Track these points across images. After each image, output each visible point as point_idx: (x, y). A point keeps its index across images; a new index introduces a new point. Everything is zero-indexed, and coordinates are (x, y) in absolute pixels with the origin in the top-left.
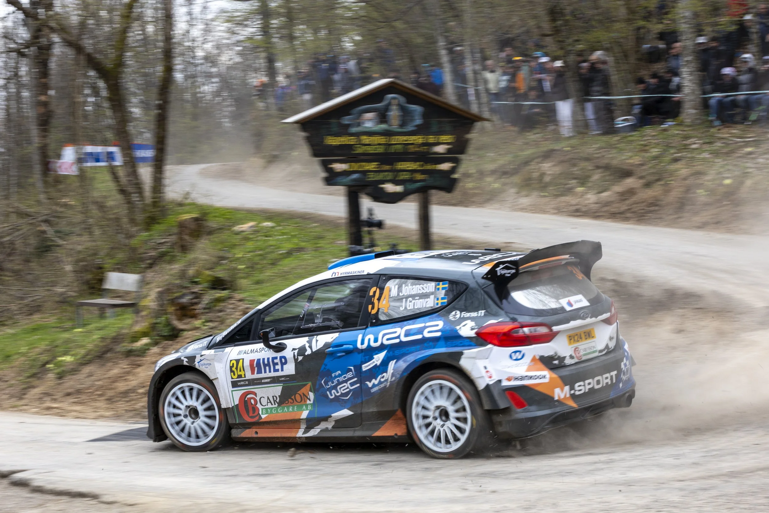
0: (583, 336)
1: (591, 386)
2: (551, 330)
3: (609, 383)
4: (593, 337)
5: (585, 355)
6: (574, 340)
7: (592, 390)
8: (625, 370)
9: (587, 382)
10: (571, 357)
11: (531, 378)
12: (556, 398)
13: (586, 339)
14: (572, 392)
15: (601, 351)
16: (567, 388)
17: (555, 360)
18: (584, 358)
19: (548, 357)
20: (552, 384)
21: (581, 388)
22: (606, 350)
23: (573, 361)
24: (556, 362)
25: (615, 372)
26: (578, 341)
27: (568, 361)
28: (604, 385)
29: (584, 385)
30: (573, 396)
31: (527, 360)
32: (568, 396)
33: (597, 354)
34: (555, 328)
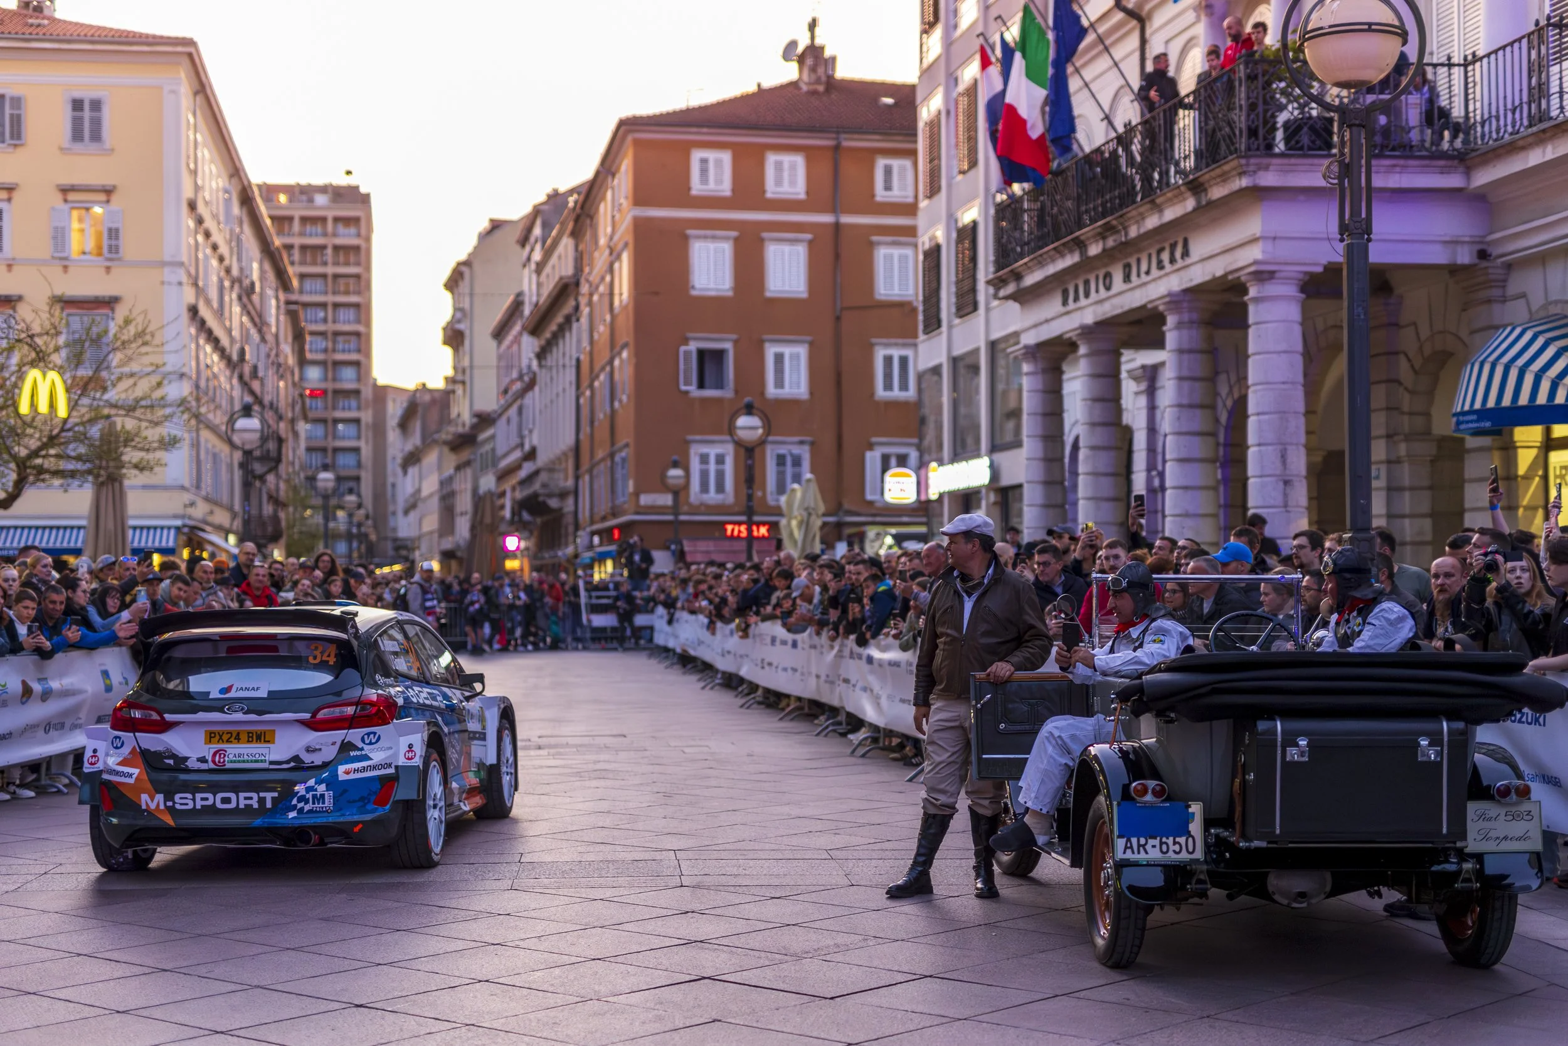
0: (244, 737)
1: (210, 802)
2: (163, 718)
3: (256, 806)
4: (266, 742)
5: (232, 762)
6: (221, 738)
7: (211, 810)
8: (309, 796)
9: (198, 796)
10: (203, 760)
11: (117, 773)
12: (144, 807)
13: (248, 741)
14: (170, 804)
15: (271, 763)
16: (160, 797)
17: (169, 758)
18: (228, 766)
19: (155, 752)
20: (138, 788)
21: (184, 801)
22: (292, 764)
23: (204, 766)
24: (171, 762)
25: (276, 794)
26: (228, 741)
27: (192, 764)
28: (242, 806)
29: (194, 800)
30: (171, 810)
31: (126, 751)
32: (162, 807)
33: (266, 765)
34: (168, 717)
